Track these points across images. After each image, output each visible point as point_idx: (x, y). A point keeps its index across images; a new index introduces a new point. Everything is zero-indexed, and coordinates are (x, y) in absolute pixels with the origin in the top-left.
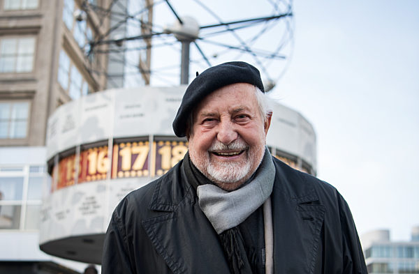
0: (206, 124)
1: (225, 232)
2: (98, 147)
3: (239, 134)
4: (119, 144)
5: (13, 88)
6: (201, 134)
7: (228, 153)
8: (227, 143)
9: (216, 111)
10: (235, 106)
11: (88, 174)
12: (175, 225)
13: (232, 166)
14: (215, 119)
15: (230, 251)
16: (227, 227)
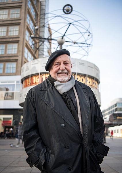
0: (56, 65)
1: (64, 93)
2: (36, 75)
3: (66, 68)
4: (42, 74)
5: (11, 58)
6: (55, 68)
7: (63, 73)
8: (62, 70)
9: (59, 62)
10: (65, 60)
11: (33, 83)
12: (48, 94)
13: (64, 76)
14: (59, 64)
15: (66, 98)
16: (64, 92)
